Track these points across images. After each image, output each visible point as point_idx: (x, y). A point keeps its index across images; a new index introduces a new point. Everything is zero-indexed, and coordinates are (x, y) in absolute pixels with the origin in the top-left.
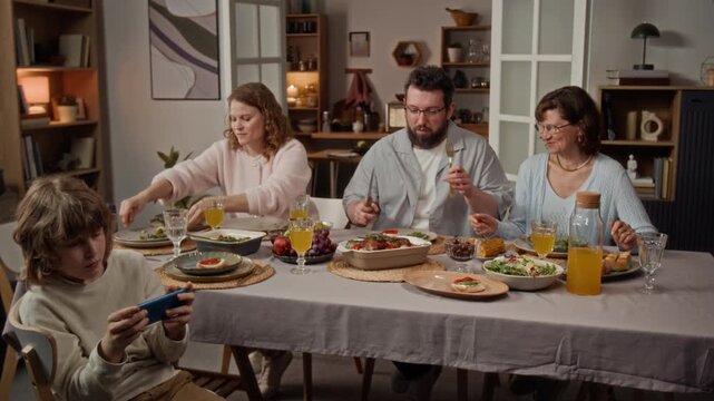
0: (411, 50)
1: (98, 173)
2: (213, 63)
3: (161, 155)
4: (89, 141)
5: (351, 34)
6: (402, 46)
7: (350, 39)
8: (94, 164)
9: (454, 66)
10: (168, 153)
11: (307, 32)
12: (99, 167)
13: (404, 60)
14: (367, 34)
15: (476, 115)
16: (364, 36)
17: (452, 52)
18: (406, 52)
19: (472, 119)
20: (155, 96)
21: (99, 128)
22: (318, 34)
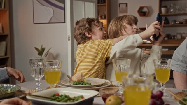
0: (145, 10)
1: (8, 58)
2: (62, 5)
3: (36, 49)
4: (4, 43)
5: (120, 4)
6: (141, 8)
7: (119, 6)
8: (6, 54)
9: (164, 16)
10: (40, 48)
11: (102, 3)
12: (9, 55)
13: (142, 14)
14: (126, 4)
15: (174, 36)
16: (125, 5)
17: (163, 10)
18: (143, 11)
19: (173, 38)
20: (35, 22)
21: (9, 37)
22: (106, 4)
